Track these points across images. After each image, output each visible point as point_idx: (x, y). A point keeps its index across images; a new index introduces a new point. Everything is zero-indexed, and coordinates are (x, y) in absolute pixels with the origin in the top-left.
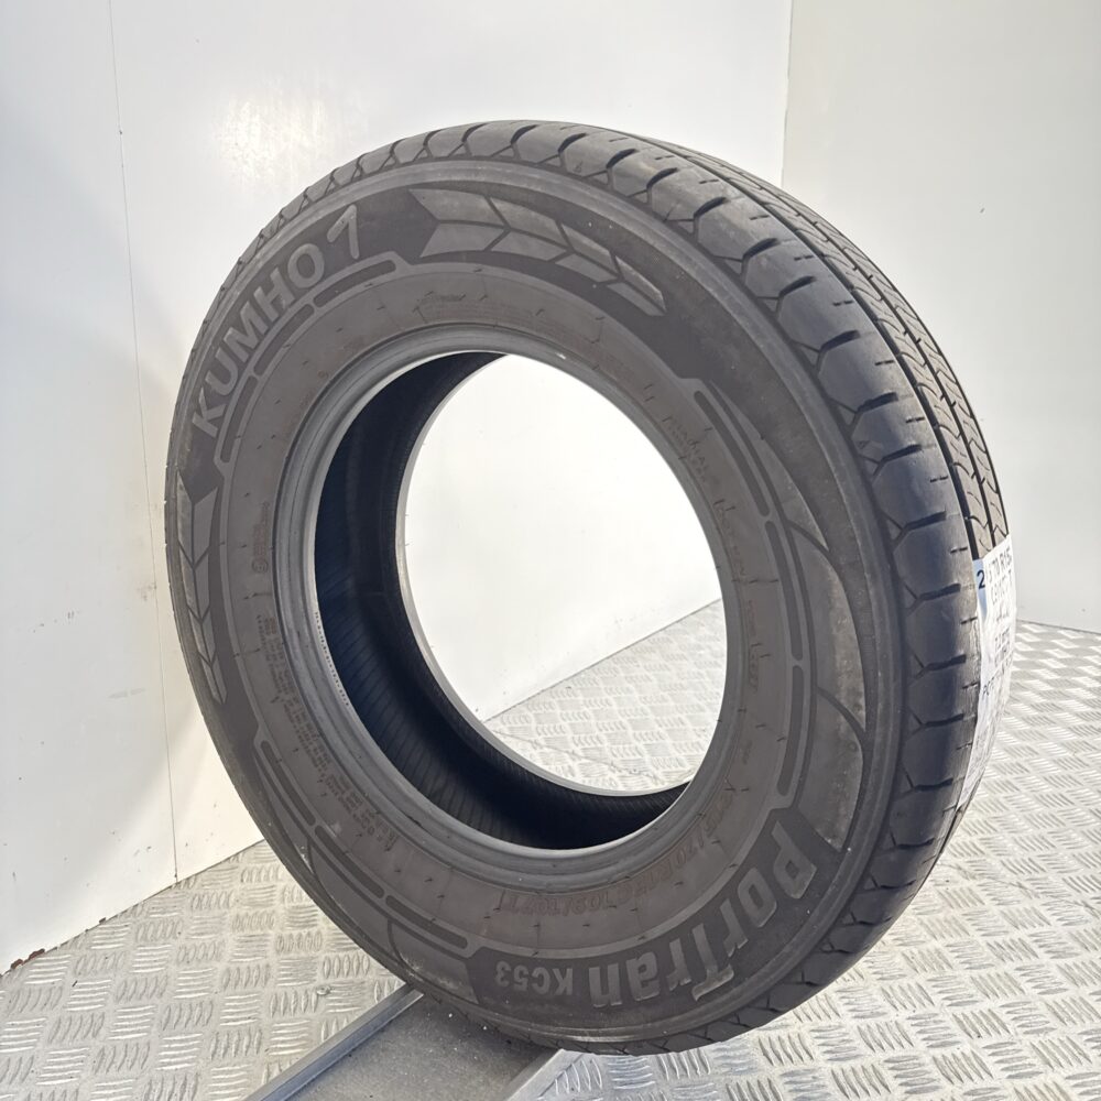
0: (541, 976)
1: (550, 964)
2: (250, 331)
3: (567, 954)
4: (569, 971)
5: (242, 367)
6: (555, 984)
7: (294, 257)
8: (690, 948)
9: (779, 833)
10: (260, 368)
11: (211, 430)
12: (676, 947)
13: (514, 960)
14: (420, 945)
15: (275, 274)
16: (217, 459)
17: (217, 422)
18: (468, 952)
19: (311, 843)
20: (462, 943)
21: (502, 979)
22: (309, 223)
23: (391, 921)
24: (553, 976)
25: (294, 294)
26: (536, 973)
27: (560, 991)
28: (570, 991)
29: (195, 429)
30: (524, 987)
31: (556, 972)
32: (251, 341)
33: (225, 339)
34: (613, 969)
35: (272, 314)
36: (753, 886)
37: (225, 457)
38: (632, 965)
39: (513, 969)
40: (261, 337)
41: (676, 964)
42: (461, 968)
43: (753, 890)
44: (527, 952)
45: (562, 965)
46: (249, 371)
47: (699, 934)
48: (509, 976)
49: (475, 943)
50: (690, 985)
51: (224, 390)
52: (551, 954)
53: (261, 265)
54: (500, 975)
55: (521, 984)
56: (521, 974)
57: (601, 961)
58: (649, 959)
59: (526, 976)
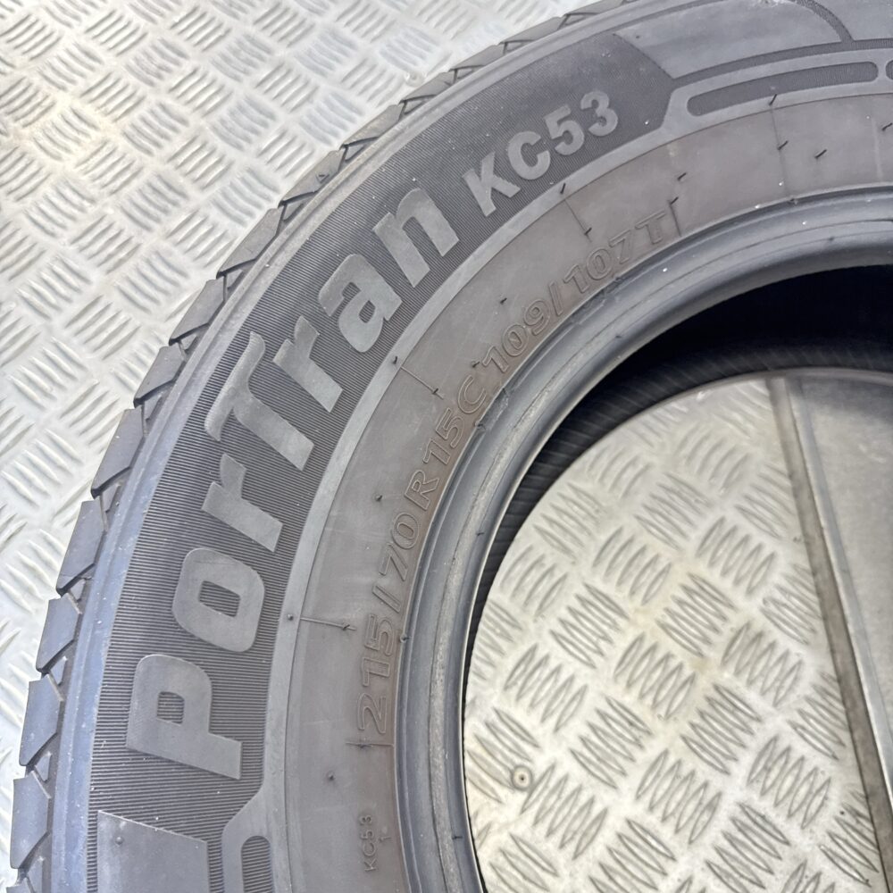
0: (531, 161)
1: (530, 190)
3: (508, 231)
4: (488, 207)
6: (503, 170)
8: (300, 410)
12: (326, 392)
13: (595, 147)
14: (777, 44)
18: (679, 99)
20: (698, 105)
21: (595, 104)
23: (848, 42)
24: (514, 177)
26: (544, 159)
27: (487, 165)
28: (471, 179)
30: (551, 121)
31: (510, 189)
34: (415, 269)
38: (387, 302)
39: (588, 135)
41: (313, 365)
42: (677, 65)
44: (575, 180)
45: (507, 207)
47: (295, 447)
48: (587, 117)
49: (678, 119)
50: (270, 353)
52: (535, 208)
54: (603, 108)
55: (560, 122)
56: (567, 137)
57: (442, 266)
58: (360, 336)
59: (558, 140)
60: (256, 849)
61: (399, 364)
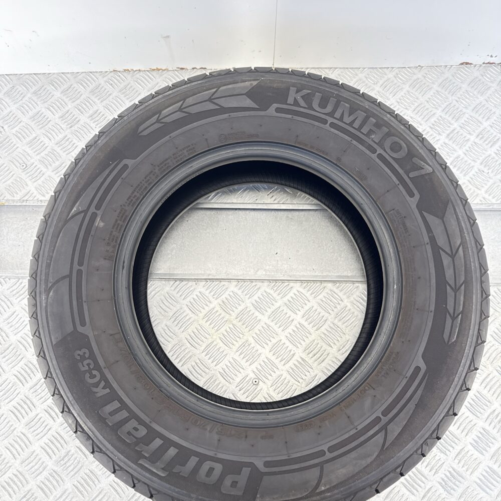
0: (95, 376)
1: (104, 378)
2: (352, 118)
3: (115, 385)
4: (108, 390)
5: (331, 114)
6: (96, 385)
7: (397, 139)
8: (163, 449)
9: (246, 471)
10: (333, 125)
11: (290, 100)
12: (158, 442)
13: (92, 356)
14: (67, 297)
15: (385, 130)
16: (275, 105)
17: (296, 103)
18: (80, 329)
19: (85, 212)
20: (83, 324)
21: (79, 355)
22: (416, 145)
23: (70, 276)
24: (99, 382)
25: (379, 142)
26: (94, 372)
27: (95, 390)
28: (99, 395)
29: (288, 89)
30: (83, 369)
31: (103, 384)
32: (347, 119)
33: (342, 103)
34: (124, 414)
35: (365, 130)
36: (214, 469)
37: (278, 110)
38: (133, 423)
39: (88, 358)
40: (351, 124)
41: (150, 445)
42: (69, 328)
43: (211, 470)
44: (101, 363)
45: (108, 385)
46: (330, 120)
47: (172, 452)
48: (83, 358)
49: (87, 330)
50: (145, 458)
51: (315, 105)
52: (109, 377)
53: (385, 119)
54: (81, 353)
55: (84, 366)
56: (88, 365)
57: (124, 406)
58: (143, 431)
59: (89, 367)
60: (267, 464)
61: (151, 421)
